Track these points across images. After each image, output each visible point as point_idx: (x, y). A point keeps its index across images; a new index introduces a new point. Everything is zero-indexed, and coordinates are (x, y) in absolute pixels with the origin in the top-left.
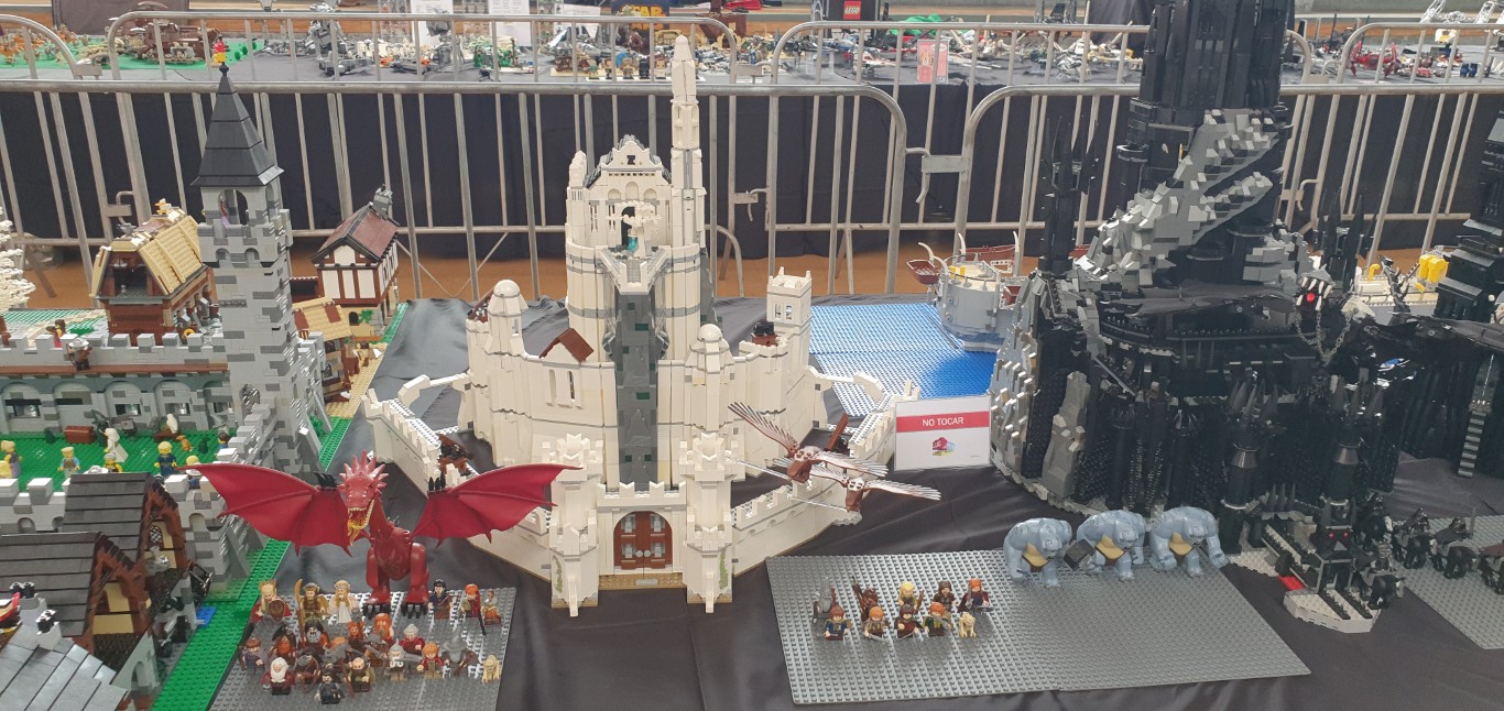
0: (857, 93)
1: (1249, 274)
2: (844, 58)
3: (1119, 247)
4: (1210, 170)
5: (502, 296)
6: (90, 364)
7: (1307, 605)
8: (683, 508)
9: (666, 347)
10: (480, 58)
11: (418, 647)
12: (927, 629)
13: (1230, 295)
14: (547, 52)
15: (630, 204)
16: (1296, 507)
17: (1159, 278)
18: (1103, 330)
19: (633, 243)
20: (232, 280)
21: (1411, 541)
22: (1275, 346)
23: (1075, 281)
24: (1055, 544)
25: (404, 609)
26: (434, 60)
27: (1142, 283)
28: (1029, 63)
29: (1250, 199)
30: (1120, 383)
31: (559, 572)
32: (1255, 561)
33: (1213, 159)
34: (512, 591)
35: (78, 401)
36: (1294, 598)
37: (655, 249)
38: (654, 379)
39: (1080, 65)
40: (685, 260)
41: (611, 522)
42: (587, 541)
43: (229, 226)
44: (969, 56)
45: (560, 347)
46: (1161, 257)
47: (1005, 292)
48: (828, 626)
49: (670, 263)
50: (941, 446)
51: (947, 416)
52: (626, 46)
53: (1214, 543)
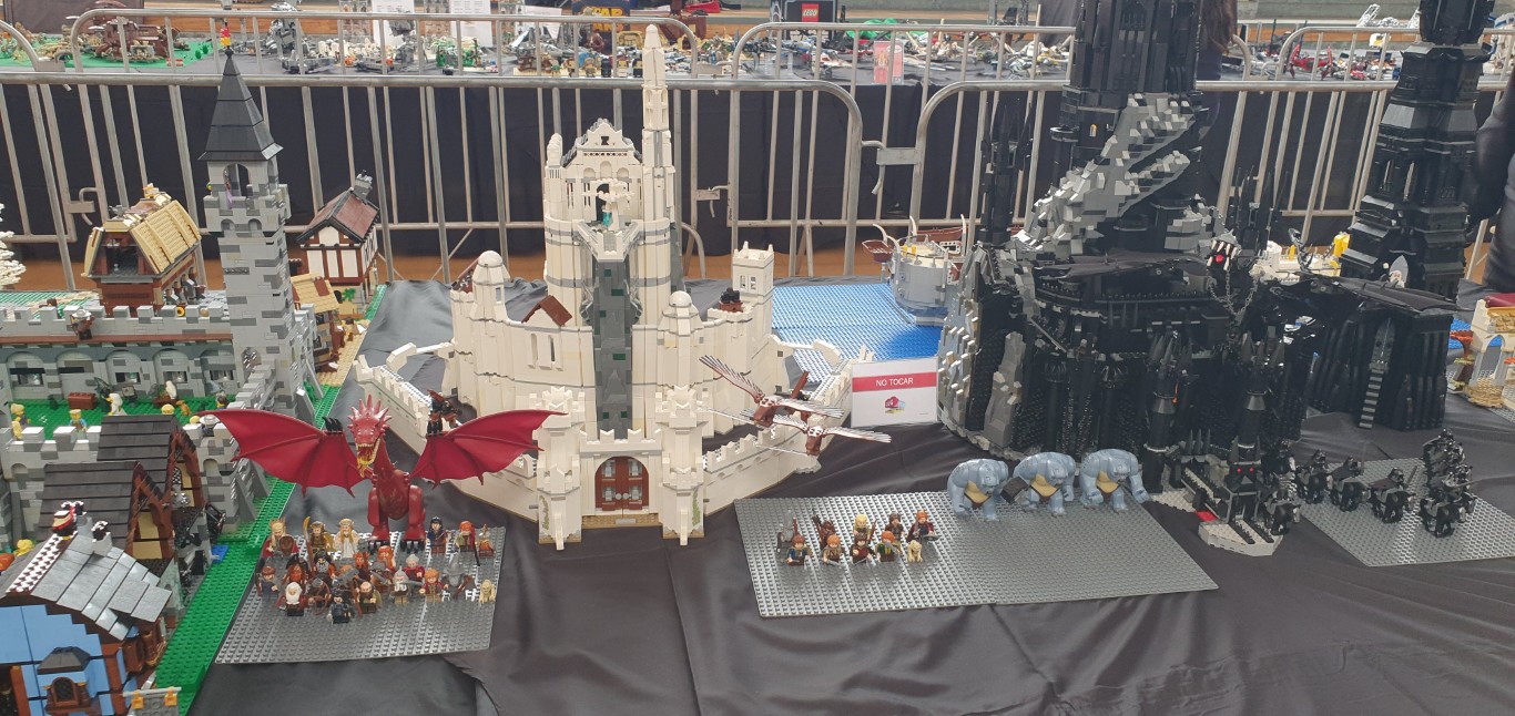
0: (816, 87)
1: (1170, 243)
2: (803, 60)
3: (1053, 219)
4: (1134, 148)
5: (486, 266)
6: (93, 334)
7: (1218, 533)
8: (659, 453)
9: (640, 314)
10: (442, 58)
11: (419, 574)
12: (879, 556)
13: (1150, 260)
14: (509, 52)
15: (605, 181)
16: (1211, 451)
17: (1088, 248)
18: (1039, 296)
19: (607, 218)
20: (235, 249)
21: (1311, 478)
22: (1193, 308)
23: (1013, 251)
24: (993, 481)
25: (403, 546)
26: (397, 59)
27: (1073, 252)
28: (982, 65)
29: (1170, 175)
30: (1053, 341)
31: (546, 510)
32: (1175, 499)
33: (1136, 138)
34: (503, 530)
35: (79, 370)
36: (1207, 527)
37: (627, 224)
38: (629, 342)
39: (1030, 66)
40: (656, 233)
41: (592, 466)
42: (572, 481)
43: (232, 199)
44: (923, 58)
45: (541, 313)
46: (1091, 228)
47: (952, 268)
48: (791, 555)
49: (642, 236)
50: (893, 404)
51: (898, 377)
52: (588, 47)
53: (1137, 481)
